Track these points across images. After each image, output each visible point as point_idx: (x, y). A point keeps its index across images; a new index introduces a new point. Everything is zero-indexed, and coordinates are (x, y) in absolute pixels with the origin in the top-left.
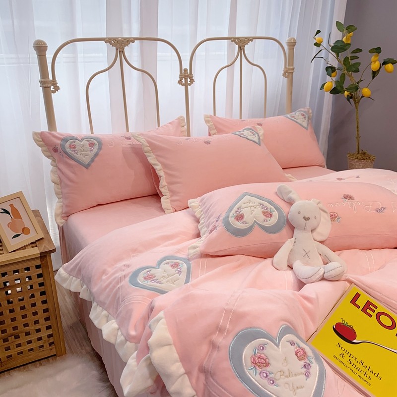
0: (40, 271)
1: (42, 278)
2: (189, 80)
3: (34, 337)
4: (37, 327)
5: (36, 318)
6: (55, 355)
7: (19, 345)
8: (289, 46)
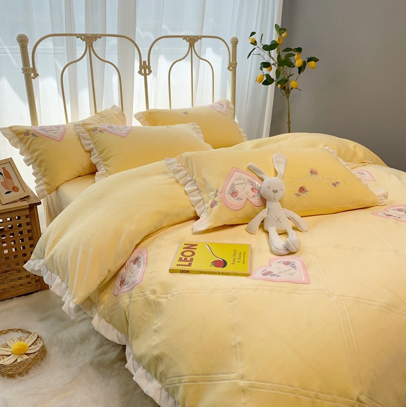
0: (28, 220)
2: (147, 71)
8: (232, 44)
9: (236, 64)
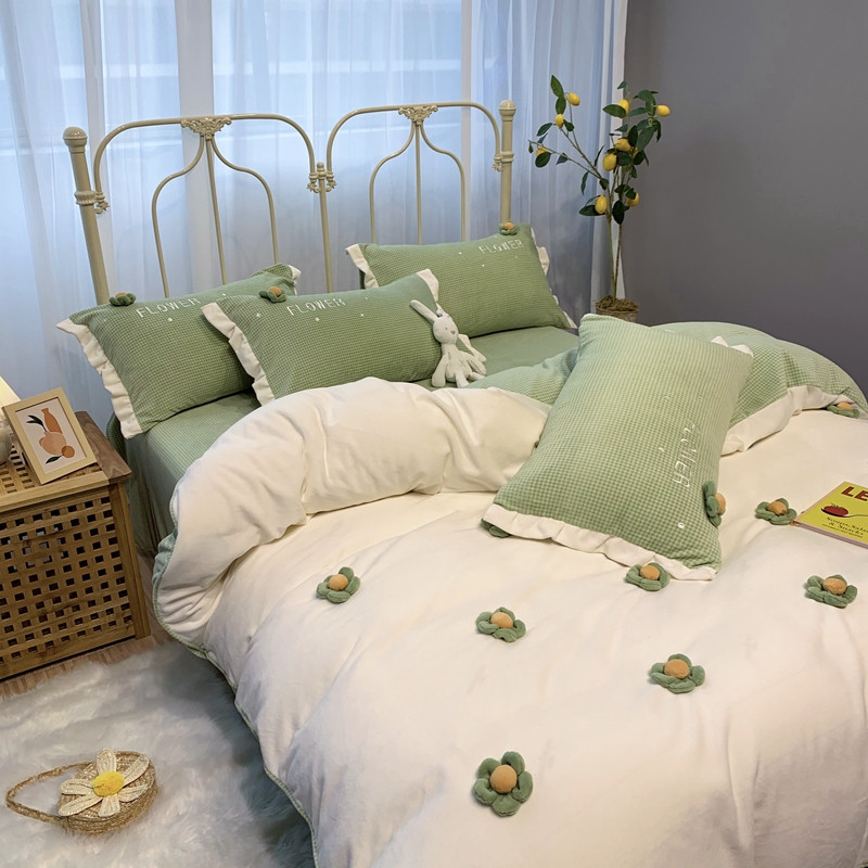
0: (107, 507)
1: (111, 518)
3: (100, 608)
4: (106, 592)
5: (103, 579)
6: (133, 637)
7: (79, 621)
8: (503, 115)
9: (512, 156)
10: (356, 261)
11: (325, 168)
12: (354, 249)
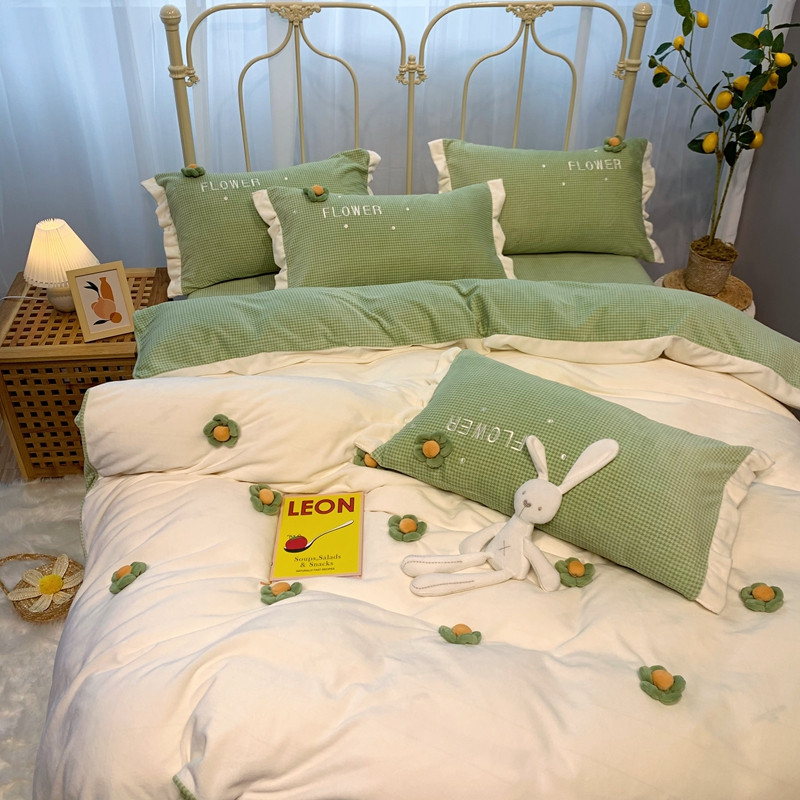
2: (416, 75)
8: (636, 20)
9: (639, 65)
10: (435, 156)
11: (417, 61)
12: (436, 145)
